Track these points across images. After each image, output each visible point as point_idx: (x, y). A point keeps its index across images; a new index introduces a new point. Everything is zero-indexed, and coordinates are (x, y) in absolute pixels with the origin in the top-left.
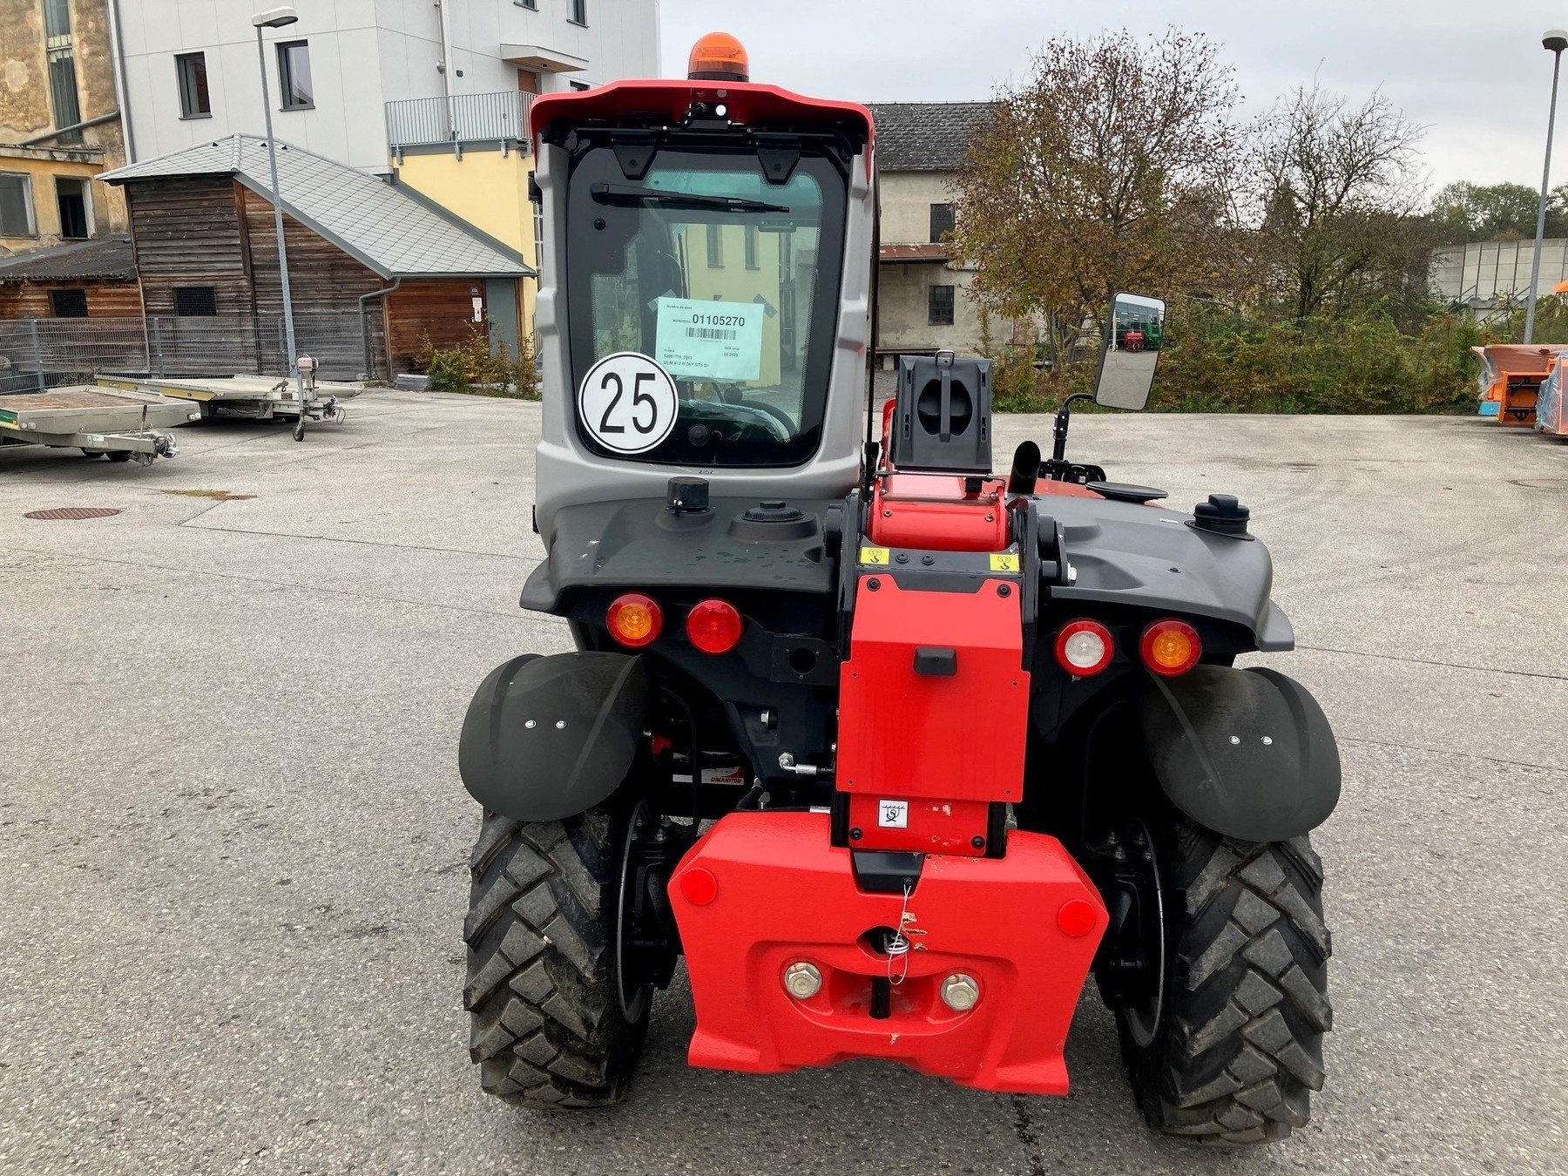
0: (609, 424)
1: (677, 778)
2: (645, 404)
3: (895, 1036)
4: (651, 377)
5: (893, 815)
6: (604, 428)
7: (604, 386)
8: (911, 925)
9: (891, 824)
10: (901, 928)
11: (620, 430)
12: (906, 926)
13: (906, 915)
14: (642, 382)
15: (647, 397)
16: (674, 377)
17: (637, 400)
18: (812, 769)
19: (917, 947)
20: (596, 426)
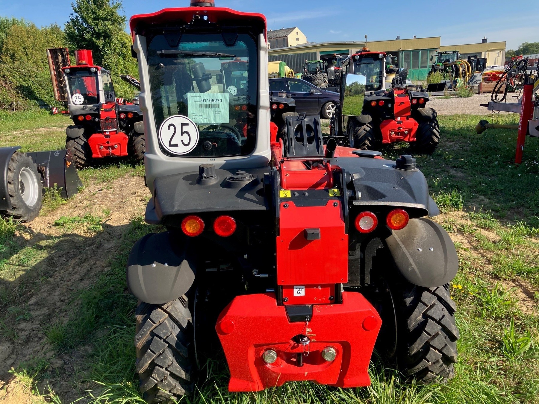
0: (172, 143)
1: (207, 270)
2: (185, 135)
3: (306, 373)
4: (187, 124)
5: (299, 292)
6: (170, 145)
7: (169, 129)
8: (310, 333)
9: (299, 295)
10: (307, 334)
11: (177, 145)
12: (308, 333)
13: (308, 330)
14: (183, 126)
15: (186, 132)
16: (196, 123)
17: (182, 134)
18: (266, 275)
19: (312, 341)
20: (167, 145)
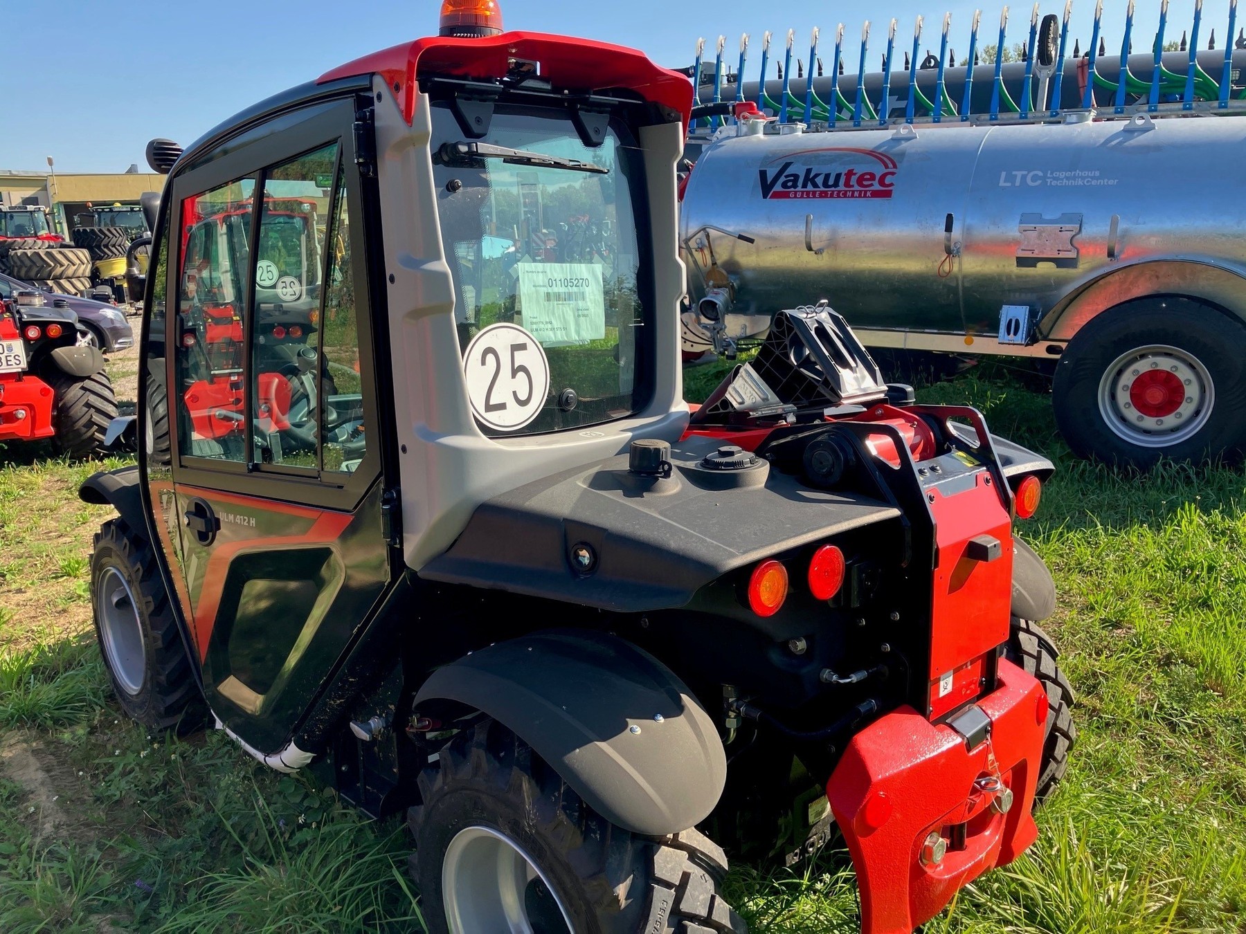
0: (492, 402)
2: (521, 375)
3: (984, 856)
4: (522, 347)
5: (946, 685)
6: (488, 407)
7: (483, 363)
8: (992, 763)
9: (945, 692)
10: (989, 768)
11: (502, 406)
12: (990, 765)
13: (990, 757)
14: (516, 353)
15: (523, 368)
16: (541, 343)
17: (514, 373)
20: (481, 408)
